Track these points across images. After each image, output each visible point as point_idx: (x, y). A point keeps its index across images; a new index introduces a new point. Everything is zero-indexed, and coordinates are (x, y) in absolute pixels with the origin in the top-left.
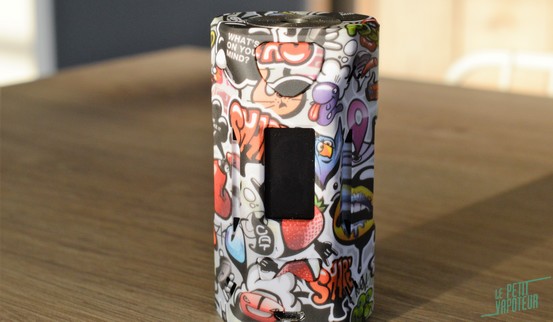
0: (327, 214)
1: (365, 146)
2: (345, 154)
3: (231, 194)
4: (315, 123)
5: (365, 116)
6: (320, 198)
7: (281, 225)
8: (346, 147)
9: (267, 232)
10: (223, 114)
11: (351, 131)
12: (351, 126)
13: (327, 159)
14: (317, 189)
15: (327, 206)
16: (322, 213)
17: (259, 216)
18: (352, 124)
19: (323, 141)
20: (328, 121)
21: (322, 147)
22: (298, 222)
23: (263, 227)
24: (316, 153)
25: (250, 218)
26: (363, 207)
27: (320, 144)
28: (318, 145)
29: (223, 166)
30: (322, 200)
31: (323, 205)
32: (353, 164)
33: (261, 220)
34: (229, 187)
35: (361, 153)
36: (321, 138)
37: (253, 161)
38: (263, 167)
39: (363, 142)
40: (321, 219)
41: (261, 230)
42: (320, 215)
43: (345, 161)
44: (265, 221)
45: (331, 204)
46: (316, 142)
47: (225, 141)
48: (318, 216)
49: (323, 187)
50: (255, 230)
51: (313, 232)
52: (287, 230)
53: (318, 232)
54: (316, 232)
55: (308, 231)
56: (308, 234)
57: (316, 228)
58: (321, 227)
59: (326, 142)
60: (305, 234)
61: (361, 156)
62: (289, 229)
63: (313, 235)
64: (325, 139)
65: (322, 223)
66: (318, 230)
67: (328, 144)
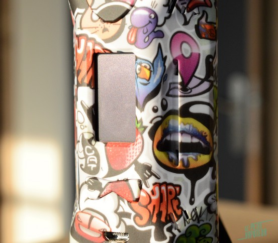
0: (146, 135)
1: (194, 82)
4: (133, 46)
5: (195, 51)
7: (106, 146)
9: (93, 152)
12: (176, 56)
13: (145, 81)
15: (145, 128)
16: (141, 134)
17: (87, 137)
18: (177, 54)
19: (140, 64)
20: (145, 44)
21: (140, 70)
23: (91, 147)
27: (138, 67)
30: (141, 121)
31: (141, 126)
32: (179, 94)
33: (90, 141)
35: (191, 86)
36: (139, 61)
39: (193, 76)
40: (140, 140)
41: (89, 151)
42: (139, 136)
44: (93, 143)
45: (150, 126)
49: (142, 109)
50: (84, 151)
51: (133, 153)
52: (111, 151)
53: (138, 154)
54: (136, 153)
55: (129, 152)
56: (129, 155)
57: (136, 149)
58: (140, 148)
59: (143, 65)
60: (126, 154)
61: (191, 89)
62: (112, 149)
63: (133, 156)
64: (143, 61)
65: (141, 144)
66: (138, 151)
67: (145, 67)
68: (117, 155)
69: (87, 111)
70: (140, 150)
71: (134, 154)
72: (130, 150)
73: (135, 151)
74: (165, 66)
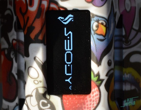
0: (102, 88)
1: (133, 33)
2: (117, 38)
3: (16, 77)
4: (90, 5)
5: (133, 5)
6: (96, 73)
7: (62, 99)
8: (117, 32)
9: (49, 106)
10: (9, 6)
11: (121, 16)
12: (121, 11)
13: (101, 37)
14: (94, 65)
15: (102, 81)
16: (99, 86)
17: (41, 91)
18: (122, 10)
19: (98, 21)
20: (102, 3)
21: (97, 26)
22: (77, 96)
23: (45, 101)
24: (92, 32)
25: (34, 94)
26: (133, 88)
27: (96, 24)
28: (94, 25)
29: (9, 53)
30: (98, 75)
31: (99, 80)
32: (124, 46)
33: (44, 95)
34: (14, 72)
35: (130, 38)
36: (96, 18)
37: (36, 41)
38: (45, 47)
39: (132, 28)
40: (97, 93)
41: (44, 105)
42: (96, 89)
43: (117, 44)
44: (48, 96)
45: (105, 78)
46: (92, 22)
47: (10, 30)
48: (94, 90)
49: (99, 63)
50: (38, 105)
51: (90, 104)
52: (67, 103)
53: (95, 105)
54: (94, 104)
55: (86, 104)
56: (87, 107)
57: (94, 101)
58: (98, 100)
59: (100, 22)
60: (84, 106)
61: (131, 40)
62: (69, 102)
63: (90, 107)
64: (100, 19)
65: (98, 96)
66: (95, 102)
67: (102, 24)
68: (74, 107)
69: (41, 67)
70: (97, 102)
71: (92, 106)
72: (87, 102)
73: (92, 103)
74: (115, 22)
